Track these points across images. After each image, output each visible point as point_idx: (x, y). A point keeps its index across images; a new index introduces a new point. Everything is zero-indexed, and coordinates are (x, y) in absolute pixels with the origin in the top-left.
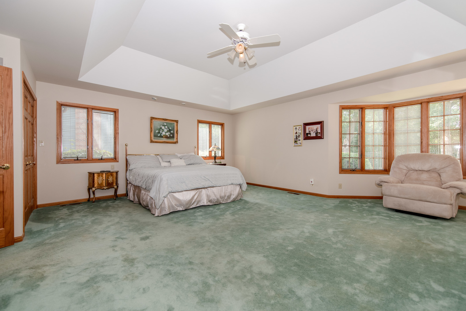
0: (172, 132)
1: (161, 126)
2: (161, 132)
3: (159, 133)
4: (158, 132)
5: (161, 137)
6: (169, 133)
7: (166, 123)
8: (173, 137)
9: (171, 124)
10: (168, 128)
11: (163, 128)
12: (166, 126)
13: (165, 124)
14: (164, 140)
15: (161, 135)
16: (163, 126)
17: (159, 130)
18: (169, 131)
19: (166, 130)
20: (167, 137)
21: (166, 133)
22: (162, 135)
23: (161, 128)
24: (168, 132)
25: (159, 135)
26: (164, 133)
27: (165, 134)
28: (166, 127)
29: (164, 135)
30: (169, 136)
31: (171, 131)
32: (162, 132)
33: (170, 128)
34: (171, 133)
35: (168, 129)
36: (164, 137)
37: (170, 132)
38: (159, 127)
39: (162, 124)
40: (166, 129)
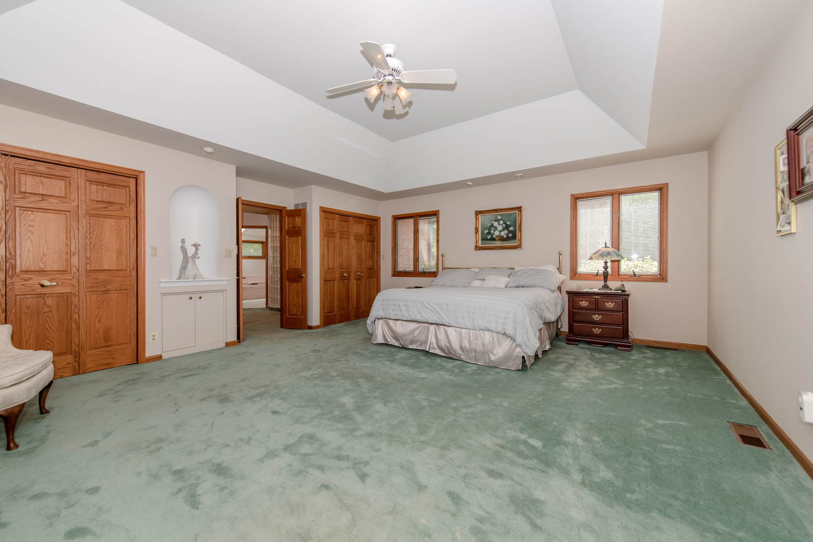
0: (511, 229)
1: (493, 222)
2: (492, 232)
3: (489, 233)
4: (487, 233)
5: (493, 239)
6: (506, 232)
7: (501, 215)
8: (514, 237)
9: (510, 215)
10: (504, 223)
11: (496, 224)
12: (500, 220)
13: (499, 217)
14: (498, 243)
15: (492, 236)
16: (495, 221)
17: (490, 229)
18: (506, 228)
19: (500, 228)
20: (502, 239)
21: (500, 232)
22: (494, 236)
23: (492, 225)
24: (504, 231)
25: (489, 237)
26: (497, 233)
27: (499, 235)
28: (501, 222)
29: (497, 236)
30: (505, 236)
31: (510, 227)
32: (495, 231)
33: (508, 223)
34: (510, 232)
35: (504, 225)
36: (496, 239)
37: (508, 230)
38: (489, 224)
39: (494, 218)
40: (501, 226)
